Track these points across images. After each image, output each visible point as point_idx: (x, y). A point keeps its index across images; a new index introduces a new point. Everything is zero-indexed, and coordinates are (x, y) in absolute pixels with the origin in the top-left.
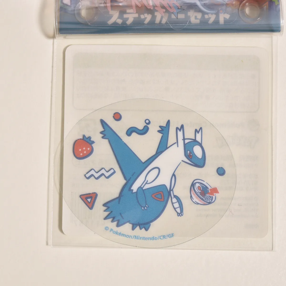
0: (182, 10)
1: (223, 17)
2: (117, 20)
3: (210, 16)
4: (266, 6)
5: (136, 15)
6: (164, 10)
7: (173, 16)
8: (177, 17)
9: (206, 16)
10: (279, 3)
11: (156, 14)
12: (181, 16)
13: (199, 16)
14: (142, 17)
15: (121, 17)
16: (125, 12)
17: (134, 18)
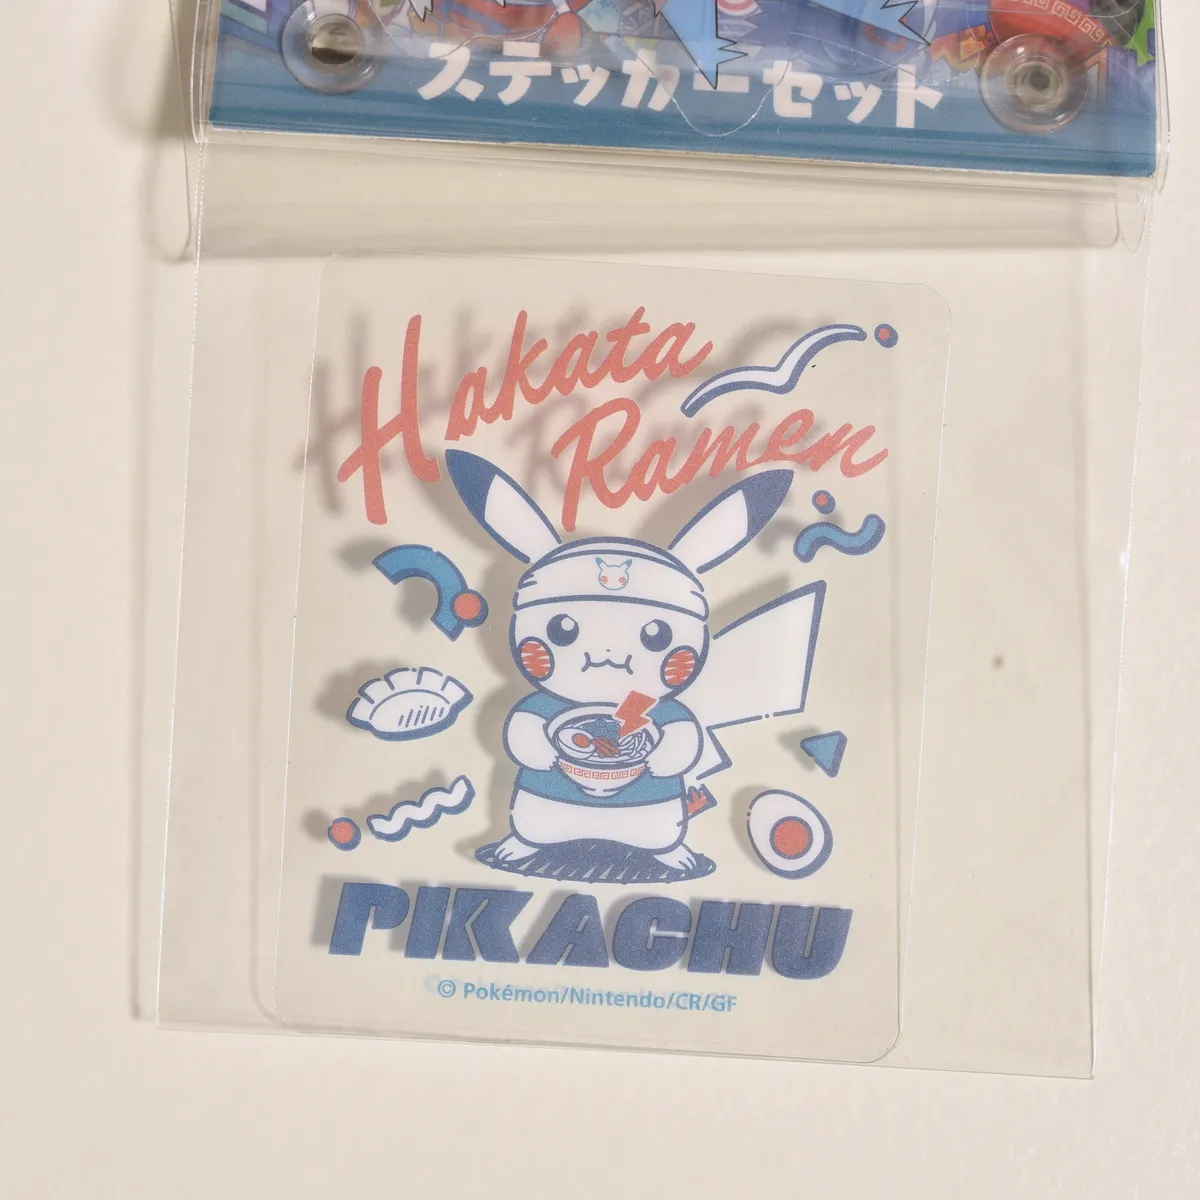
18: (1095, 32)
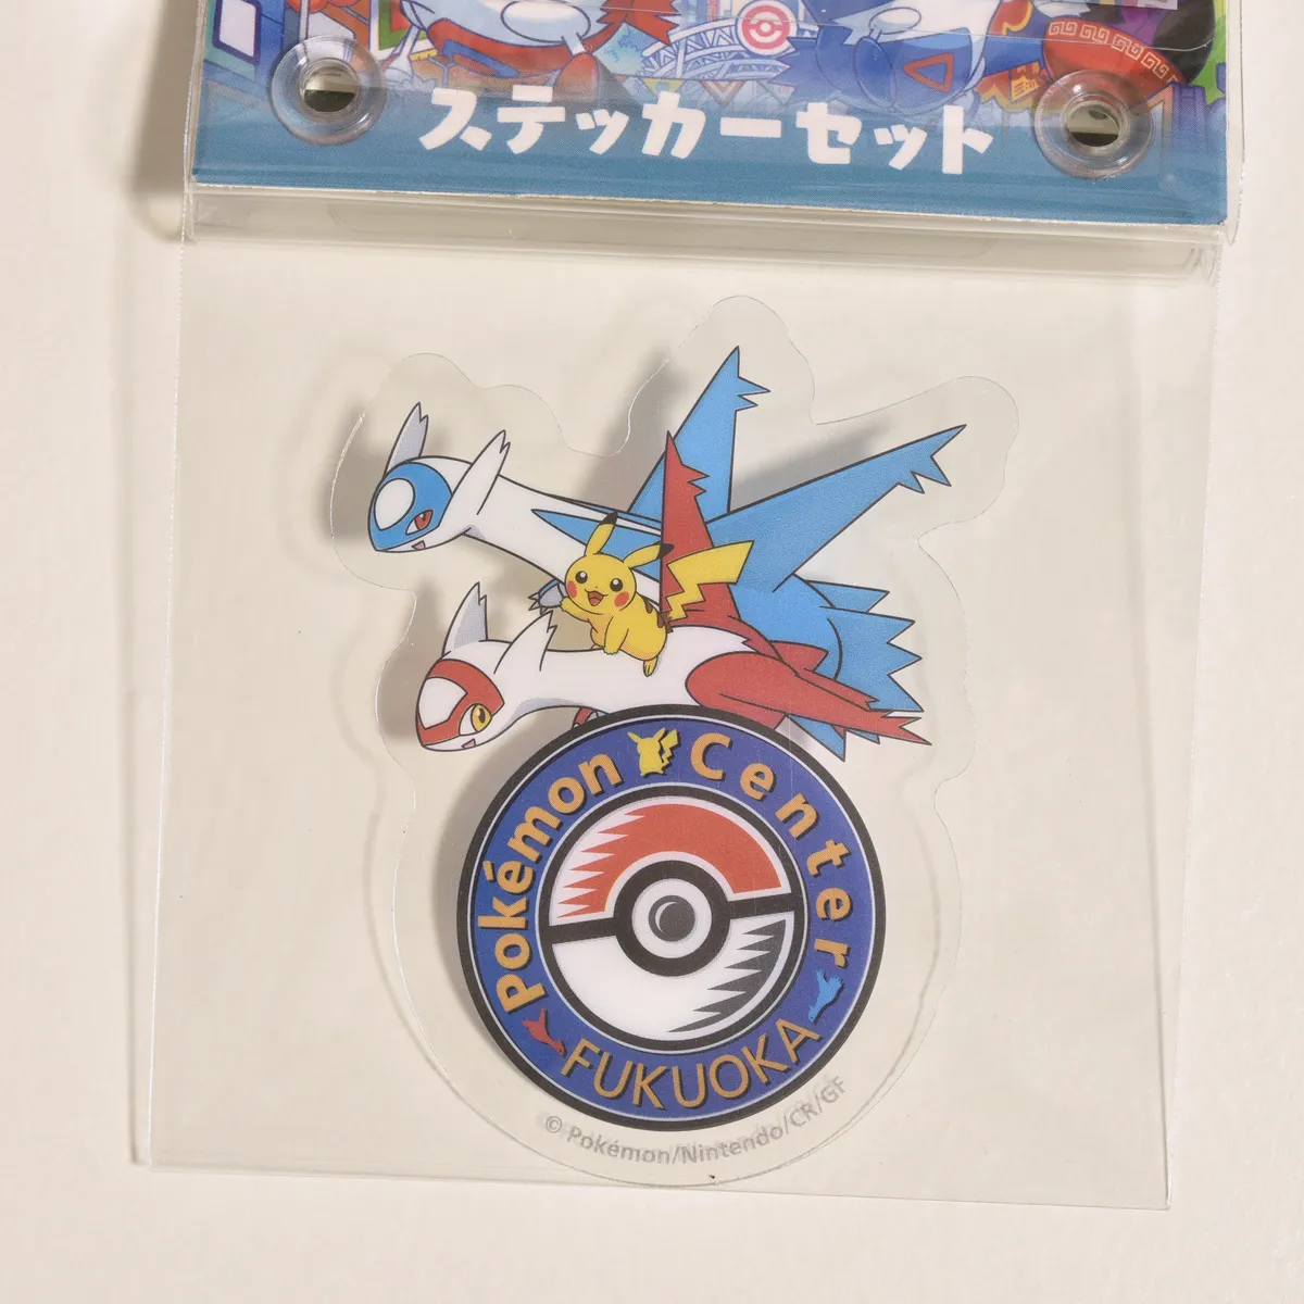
1: (961, 145)
2: (465, 128)
3: (900, 133)
4: (1161, 105)
9: (882, 137)
10: (1220, 95)
11: (649, 111)
14: (584, 121)
15: (482, 118)
16: (505, 99)
18: (1159, 67)
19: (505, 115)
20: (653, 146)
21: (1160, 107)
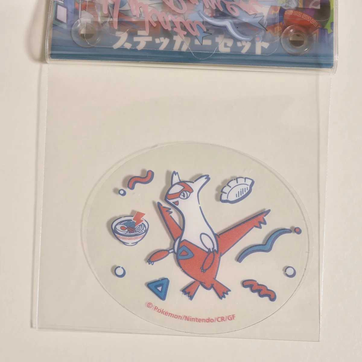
0: (209, 34)
1: (261, 46)
2: (124, 43)
3: (244, 43)
4: (315, 34)
5: (150, 39)
6: (185, 33)
7: (197, 42)
8: (201, 43)
9: (239, 44)
10: (332, 31)
11: (175, 38)
12: (207, 42)
13: (230, 43)
14: (157, 41)
15: (129, 40)
16: (136, 34)
17: (147, 42)
19: (136, 39)
20: (176, 48)
21: (315, 35)
